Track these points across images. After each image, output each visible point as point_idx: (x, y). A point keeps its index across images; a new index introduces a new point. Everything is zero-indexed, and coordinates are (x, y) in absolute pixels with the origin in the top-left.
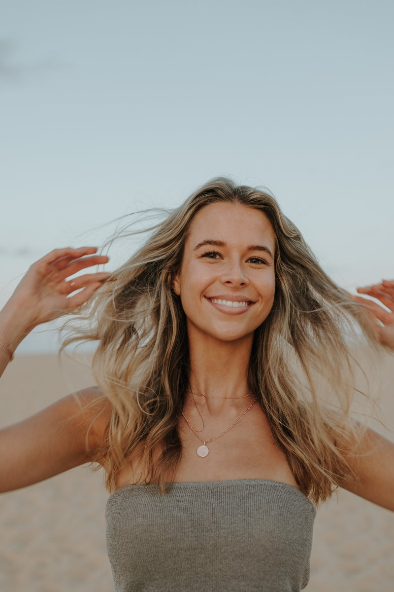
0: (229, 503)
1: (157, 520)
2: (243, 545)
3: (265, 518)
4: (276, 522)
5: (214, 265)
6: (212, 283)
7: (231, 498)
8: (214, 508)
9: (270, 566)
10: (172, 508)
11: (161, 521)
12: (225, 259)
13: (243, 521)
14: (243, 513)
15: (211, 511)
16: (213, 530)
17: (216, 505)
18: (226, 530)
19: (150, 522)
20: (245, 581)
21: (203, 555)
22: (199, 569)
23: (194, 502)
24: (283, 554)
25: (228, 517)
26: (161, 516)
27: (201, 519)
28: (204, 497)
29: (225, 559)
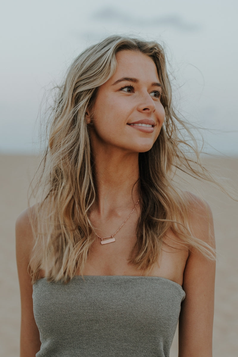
0: (117, 291)
1: (65, 301)
2: (125, 320)
3: (142, 303)
4: (149, 306)
5: (129, 97)
6: (132, 112)
7: (119, 288)
8: (106, 294)
9: (144, 334)
10: (76, 293)
11: (68, 301)
12: (135, 92)
13: (126, 304)
14: (127, 299)
15: (104, 296)
16: (105, 309)
17: (108, 292)
18: (114, 310)
19: (61, 302)
20: (126, 343)
21: (98, 325)
22: (95, 333)
23: (92, 290)
24: (153, 326)
25: (116, 301)
26: (69, 298)
27: (96, 302)
28: (100, 286)
29: (113, 328)
